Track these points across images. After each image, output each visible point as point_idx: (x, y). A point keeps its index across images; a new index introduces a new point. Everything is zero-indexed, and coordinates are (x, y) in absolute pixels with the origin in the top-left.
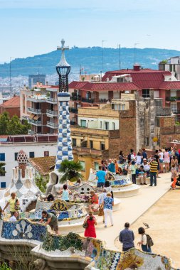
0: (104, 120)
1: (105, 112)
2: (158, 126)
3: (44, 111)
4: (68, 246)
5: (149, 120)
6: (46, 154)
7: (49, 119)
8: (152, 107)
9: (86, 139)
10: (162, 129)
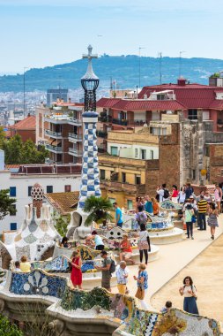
0: (139, 147)
1: (141, 137)
2: (207, 155)
3: (65, 135)
4: (92, 305)
5: (196, 148)
6: (68, 188)
7: (71, 145)
8: (200, 132)
9: (117, 170)
10: (212, 159)
